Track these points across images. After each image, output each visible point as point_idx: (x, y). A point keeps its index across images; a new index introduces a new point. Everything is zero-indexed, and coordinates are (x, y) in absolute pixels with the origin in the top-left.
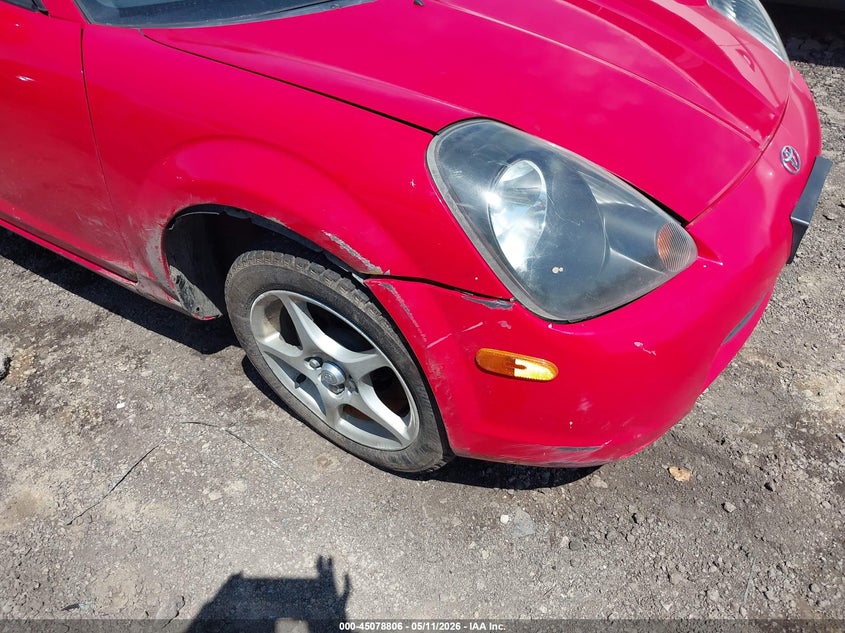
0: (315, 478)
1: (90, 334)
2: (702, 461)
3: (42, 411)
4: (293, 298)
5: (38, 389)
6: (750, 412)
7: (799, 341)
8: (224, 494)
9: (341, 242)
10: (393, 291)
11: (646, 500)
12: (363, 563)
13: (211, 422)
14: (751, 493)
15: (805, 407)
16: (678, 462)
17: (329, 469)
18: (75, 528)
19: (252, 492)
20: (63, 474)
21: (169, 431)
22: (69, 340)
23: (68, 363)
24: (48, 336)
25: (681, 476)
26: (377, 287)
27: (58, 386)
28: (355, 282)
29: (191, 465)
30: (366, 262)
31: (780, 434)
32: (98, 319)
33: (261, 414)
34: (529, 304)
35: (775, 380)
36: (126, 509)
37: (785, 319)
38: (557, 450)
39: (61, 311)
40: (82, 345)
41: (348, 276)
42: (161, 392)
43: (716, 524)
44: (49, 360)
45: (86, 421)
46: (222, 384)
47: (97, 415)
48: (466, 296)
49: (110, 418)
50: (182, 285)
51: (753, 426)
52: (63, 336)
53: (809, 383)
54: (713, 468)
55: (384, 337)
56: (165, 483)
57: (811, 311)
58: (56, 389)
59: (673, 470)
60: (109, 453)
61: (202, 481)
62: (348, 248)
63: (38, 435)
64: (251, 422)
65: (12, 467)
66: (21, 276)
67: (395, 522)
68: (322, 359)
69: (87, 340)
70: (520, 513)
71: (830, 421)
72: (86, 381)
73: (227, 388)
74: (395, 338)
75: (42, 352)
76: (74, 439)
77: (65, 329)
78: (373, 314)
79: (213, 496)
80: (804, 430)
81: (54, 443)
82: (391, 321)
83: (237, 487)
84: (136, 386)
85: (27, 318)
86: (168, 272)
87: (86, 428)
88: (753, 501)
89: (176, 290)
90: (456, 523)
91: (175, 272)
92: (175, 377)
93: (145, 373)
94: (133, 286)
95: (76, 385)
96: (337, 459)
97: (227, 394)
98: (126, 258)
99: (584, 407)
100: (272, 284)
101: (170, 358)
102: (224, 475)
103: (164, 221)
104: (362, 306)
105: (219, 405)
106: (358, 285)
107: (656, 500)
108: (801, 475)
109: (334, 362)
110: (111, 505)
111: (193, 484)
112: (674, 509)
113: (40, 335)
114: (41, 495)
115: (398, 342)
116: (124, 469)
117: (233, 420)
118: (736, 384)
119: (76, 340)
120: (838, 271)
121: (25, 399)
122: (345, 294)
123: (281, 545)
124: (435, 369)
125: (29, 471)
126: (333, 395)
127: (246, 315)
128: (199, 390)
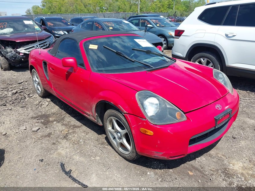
0: (113, 159)
1: (79, 128)
2: (197, 172)
3: (67, 139)
4: (114, 118)
5: (67, 136)
6: (214, 165)
7: (235, 155)
8: (95, 159)
9: (121, 107)
10: (128, 116)
11: (181, 176)
12: (118, 176)
13: (97, 146)
14: (206, 180)
15: (229, 167)
16: (191, 171)
17: (116, 159)
18: (67, 159)
19: (101, 159)
20: (68, 150)
21: (88, 146)
22: (75, 129)
23: (74, 132)
24: (71, 127)
25: (191, 173)
26: (126, 115)
27: (71, 136)
28: (123, 114)
29: (91, 153)
30: (124, 110)
31: (220, 171)
32: (81, 126)
33: (107, 147)
34: (149, 120)
35: (223, 161)
36: (77, 158)
37: (233, 150)
38: (155, 152)
39: (75, 124)
40: (77, 130)
41: (122, 113)
42: (89, 140)
43: (195, 184)
44: (71, 131)
45: (74, 142)
46: (101, 140)
47: (76, 142)
48: (139, 118)
49: (78, 142)
50: (97, 117)
51: (213, 168)
52: (74, 128)
53: (232, 163)
54: (199, 174)
55: (126, 125)
56: (85, 155)
57: (241, 149)
58: (70, 136)
59: (189, 172)
60: (77, 148)
61: (92, 156)
62: (122, 108)
63: (65, 143)
64: (104, 148)
65: (59, 147)
66: (70, 117)
67: (126, 170)
68: (117, 132)
69: (78, 129)
70: (152, 173)
71: (234, 171)
72: (76, 136)
73: (101, 141)
74: (128, 125)
75: (70, 130)
76: (71, 145)
77: (75, 127)
78: (125, 121)
79: (93, 159)
80: (226, 172)
81: (67, 145)
82: (127, 122)
83: (98, 158)
84: (85, 138)
85: (69, 124)
86: (95, 114)
87: (74, 143)
88: (206, 181)
89: (96, 117)
90: (139, 172)
91: (96, 114)
92: (92, 138)
93: (87, 136)
94: (89, 117)
95: (74, 136)
96: (118, 157)
97: (101, 142)
98: (89, 111)
99: (159, 142)
100: (111, 115)
101: (92, 135)
102: (96, 156)
103: (96, 103)
104: (123, 119)
105: (99, 144)
106: (123, 115)
107: (183, 177)
108: (221, 180)
109: (119, 132)
110: (75, 157)
111: (90, 156)
112: (187, 179)
113: (70, 127)
114: (63, 153)
115: (128, 126)
116: (78, 151)
117: (101, 147)
118: (213, 159)
119: (76, 129)
120: (251, 141)
121: (65, 137)
122: (121, 117)
123: (103, 170)
124: (133, 131)
125: (62, 148)
126: (119, 141)
127: (106, 123)
128: (96, 141)
